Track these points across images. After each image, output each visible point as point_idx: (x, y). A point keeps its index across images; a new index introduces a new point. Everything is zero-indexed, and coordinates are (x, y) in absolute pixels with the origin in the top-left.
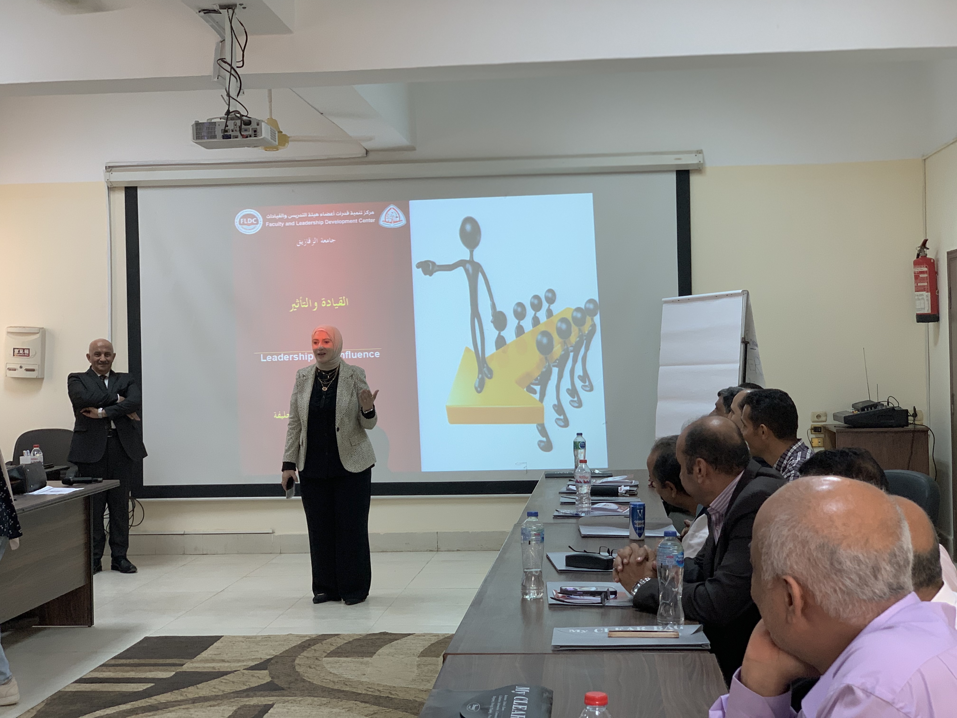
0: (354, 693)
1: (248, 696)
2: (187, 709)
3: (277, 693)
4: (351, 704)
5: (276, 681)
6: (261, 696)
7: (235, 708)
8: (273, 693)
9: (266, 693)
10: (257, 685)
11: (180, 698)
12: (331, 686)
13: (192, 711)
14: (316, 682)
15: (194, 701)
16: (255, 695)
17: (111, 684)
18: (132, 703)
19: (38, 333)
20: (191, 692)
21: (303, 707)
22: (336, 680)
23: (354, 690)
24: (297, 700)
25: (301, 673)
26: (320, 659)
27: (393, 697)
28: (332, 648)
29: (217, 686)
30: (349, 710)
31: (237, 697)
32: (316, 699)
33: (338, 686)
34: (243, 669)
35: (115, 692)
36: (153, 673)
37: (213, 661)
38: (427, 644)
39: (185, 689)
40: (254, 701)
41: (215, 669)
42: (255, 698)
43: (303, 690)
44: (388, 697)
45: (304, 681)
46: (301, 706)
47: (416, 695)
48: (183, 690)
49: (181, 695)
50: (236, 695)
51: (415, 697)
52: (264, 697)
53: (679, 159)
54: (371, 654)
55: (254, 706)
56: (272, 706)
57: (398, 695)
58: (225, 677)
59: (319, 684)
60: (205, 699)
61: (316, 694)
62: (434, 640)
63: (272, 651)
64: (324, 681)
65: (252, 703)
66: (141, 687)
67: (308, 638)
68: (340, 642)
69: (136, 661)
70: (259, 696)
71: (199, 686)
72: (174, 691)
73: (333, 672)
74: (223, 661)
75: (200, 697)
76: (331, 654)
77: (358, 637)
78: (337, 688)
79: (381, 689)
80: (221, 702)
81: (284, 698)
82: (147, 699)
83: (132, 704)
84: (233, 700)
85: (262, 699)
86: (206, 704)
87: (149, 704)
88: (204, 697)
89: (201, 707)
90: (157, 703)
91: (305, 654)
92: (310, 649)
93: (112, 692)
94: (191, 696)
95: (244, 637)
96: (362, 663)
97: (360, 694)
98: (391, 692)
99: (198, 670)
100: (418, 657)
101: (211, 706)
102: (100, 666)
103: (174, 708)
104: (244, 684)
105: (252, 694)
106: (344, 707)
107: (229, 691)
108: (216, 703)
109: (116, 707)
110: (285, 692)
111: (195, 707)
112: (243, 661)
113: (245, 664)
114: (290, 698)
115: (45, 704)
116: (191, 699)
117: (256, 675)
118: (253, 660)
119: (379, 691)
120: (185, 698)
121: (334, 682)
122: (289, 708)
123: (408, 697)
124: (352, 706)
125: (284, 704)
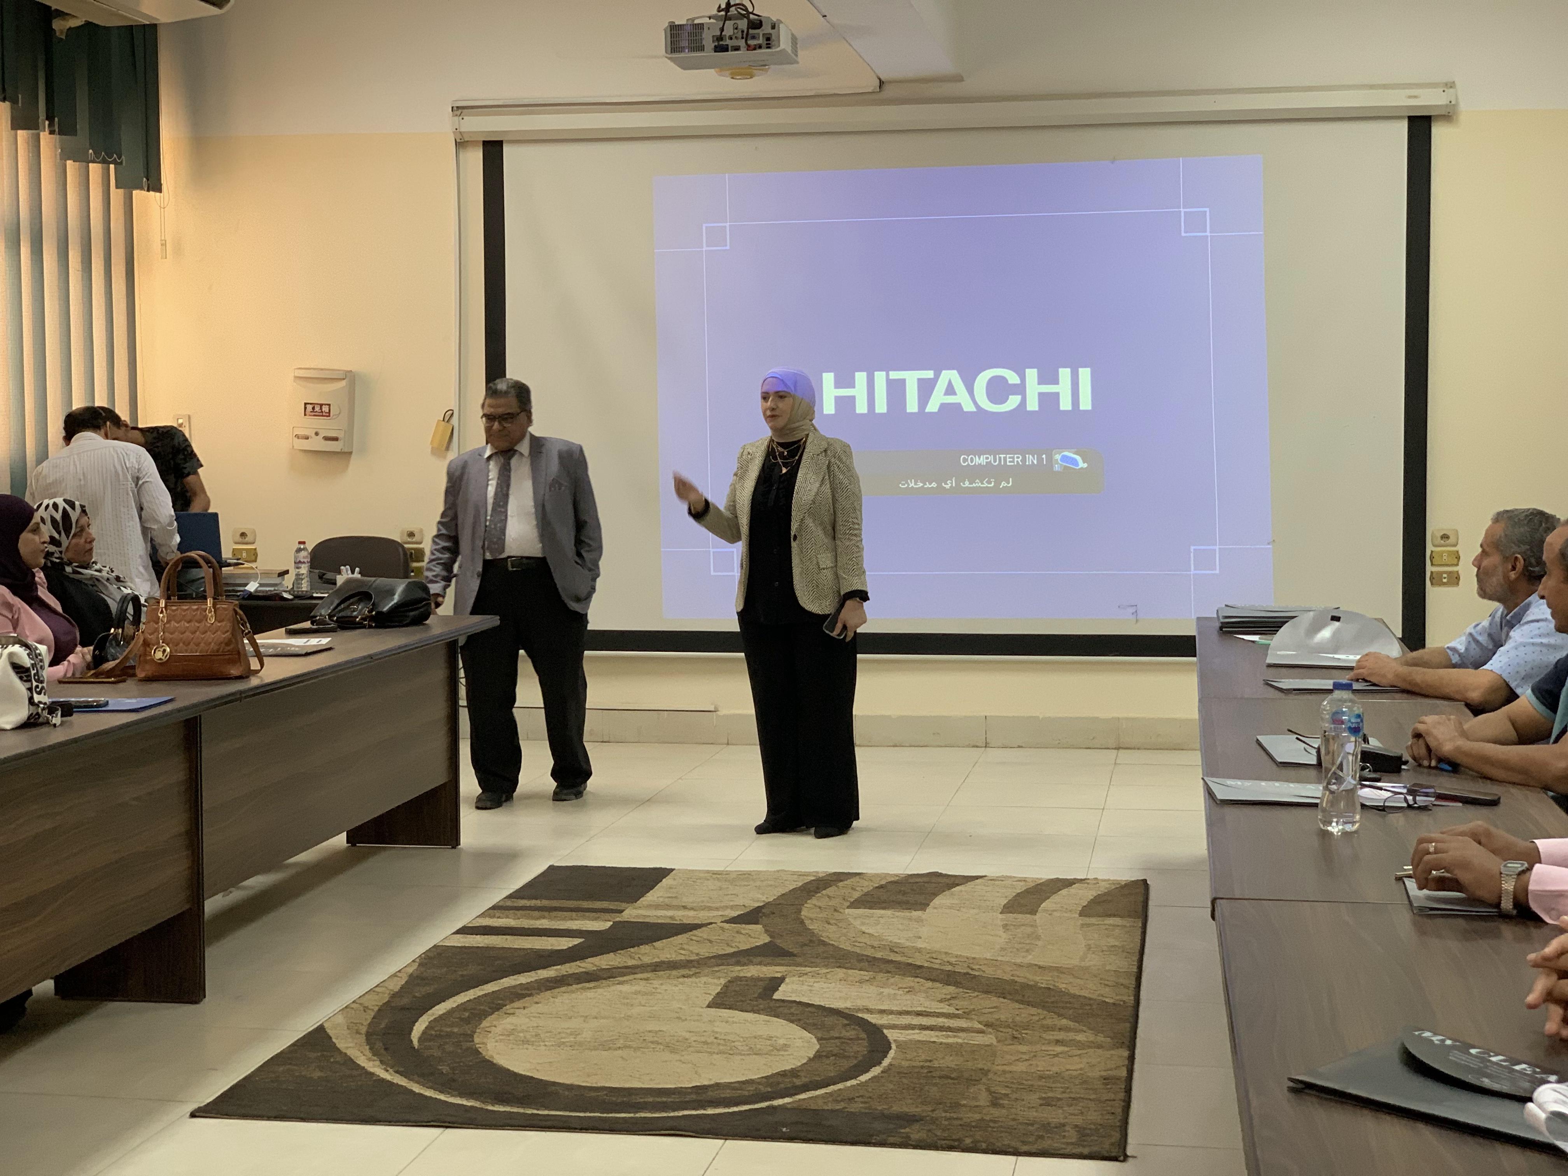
0: (910, 964)
1: (738, 963)
2: (647, 979)
3: (787, 960)
4: (909, 981)
5: (778, 942)
6: (760, 964)
7: (723, 981)
8: (778, 960)
9: (769, 960)
10: (748, 947)
11: (631, 963)
12: (869, 952)
13: (656, 983)
14: (845, 945)
15: (657, 967)
16: (751, 963)
17: (516, 937)
18: (555, 967)
19: (344, 379)
20: (647, 954)
21: (833, 984)
22: (876, 944)
23: (910, 961)
24: (820, 972)
25: (815, 932)
26: (841, 910)
27: (977, 973)
28: (856, 895)
29: (685, 946)
30: (909, 991)
31: (722, 964)
32: (850, 972)
33: (881, 954)
34: (722, 922)
35: (524, 949)
36: (577, 922)
37: (668, 907)
38: (1011, 894)
39: (636, 948)
40: (752, 971)
41: (676, 920)
42: (751, 967)
43: (826, 958)
44: (968, 974)
45: (824, 944)
46: (830, 981)
47: (1012, 973)
48: (632, 950)
49: (632, 958)
50: (719, 962)
51: (1012, 975)
52: (765, 965)
53: (1415, 97)
54: (923, 906)
55: (756, 980)
56: (782, 980)
57: (984, 971)
58: (695, 932)
59: (849, 949)
60: (672, 965)
61: (849, 965)
62: (1020, 888)
63: (760, 896)
64: (857, 944)
65: (749, 975)
66: (564, 943)
67: (813, 878)
68: (867, 886)
69: (545, 903)
70: (757, 965)
71: (658, 944)
72: (619, 952)
73: (867, 931)
74: (685, 907)
75: (663, 962)
76: (856, 904)
77: (893, 879)
78: (880, 957)
79: (953, 960)
80: (698, 971)
81: (798, 968)
82: (578, 963)
83: (556, 970)
84: (716, 969)
85: (764, 969)
86: (674, 973)
87: (584, 970)
88: (669, 962)
89: (669, 978)
90: (595, 968)
91: (814, 901)
92: (819, 895)
93: (520, 949)
94: (647, 960)
95: (708, 872)
96: (910, 919)
97: (921, 967)
98: (971, 966)
99: (647, 920)
100: (1001, 913)
101: (684, 976)
102: (490, 909)
103: (625, 978)
104: (728, 945)
105: (744, 960)
106: (900, 985)
107: (707, 955)
108: (691, 973)
109: (533, 973)
110: (799, 960)
111: (659, 977)
112: (717, 909)
113: (720, 913)
114: (808, 969)
115: (417, 964)
116: (648, 965)
117: (743, 932)
118: (732, 908)
119: (951, 964)
120: (639, 963)
121: (873, 947)
122: (811, 984)
123: (999, 974)
124: (912, 984)
125: (801, 979)
